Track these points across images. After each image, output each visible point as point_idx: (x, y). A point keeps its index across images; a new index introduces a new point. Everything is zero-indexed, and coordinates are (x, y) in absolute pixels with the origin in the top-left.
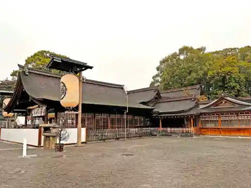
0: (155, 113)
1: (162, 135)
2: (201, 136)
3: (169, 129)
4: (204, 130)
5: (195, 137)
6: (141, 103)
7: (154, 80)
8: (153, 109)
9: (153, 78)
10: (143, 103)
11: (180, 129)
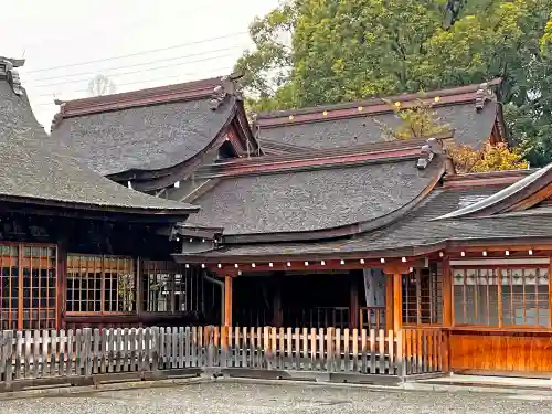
0: (197, 240)
1: (232, 372)
2: (453, 378)
3: (269, 336)
4: (466, 343)
5: (408, 385)
6: (121, 178)
7: (261, 43)
8: (182, 215)
9: (255, 29)
10: (137, 178)
11: (331, 336)
